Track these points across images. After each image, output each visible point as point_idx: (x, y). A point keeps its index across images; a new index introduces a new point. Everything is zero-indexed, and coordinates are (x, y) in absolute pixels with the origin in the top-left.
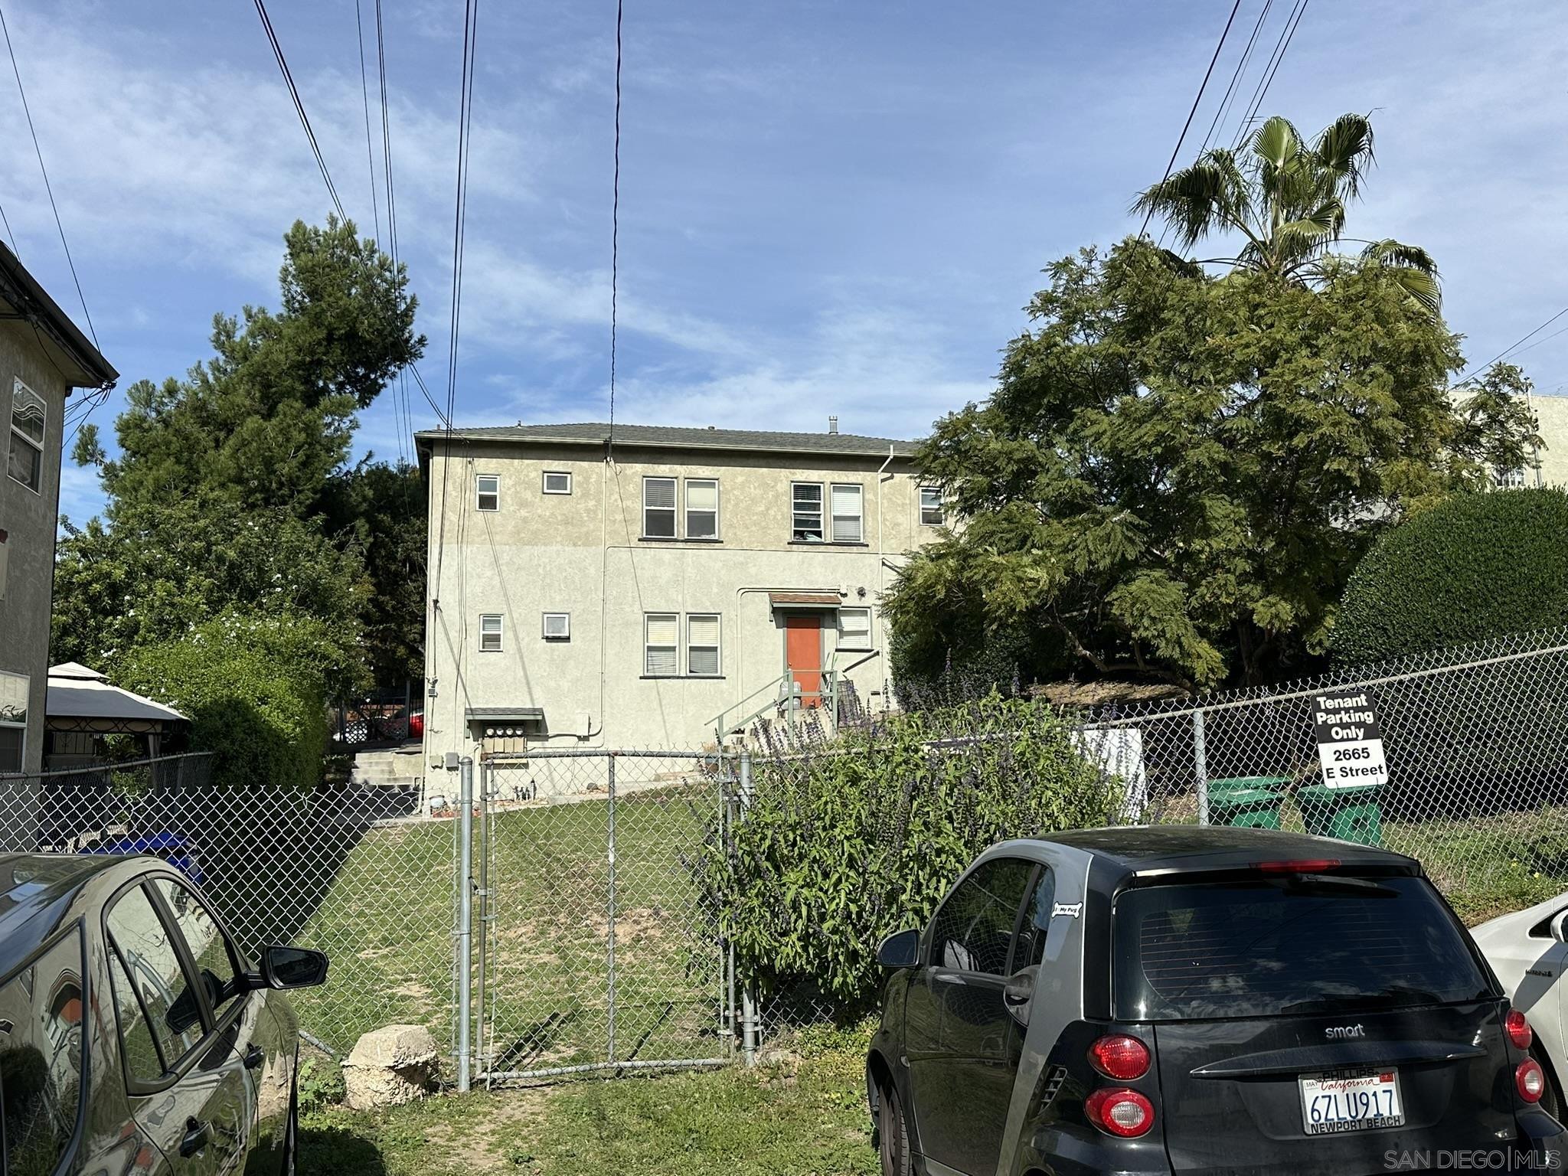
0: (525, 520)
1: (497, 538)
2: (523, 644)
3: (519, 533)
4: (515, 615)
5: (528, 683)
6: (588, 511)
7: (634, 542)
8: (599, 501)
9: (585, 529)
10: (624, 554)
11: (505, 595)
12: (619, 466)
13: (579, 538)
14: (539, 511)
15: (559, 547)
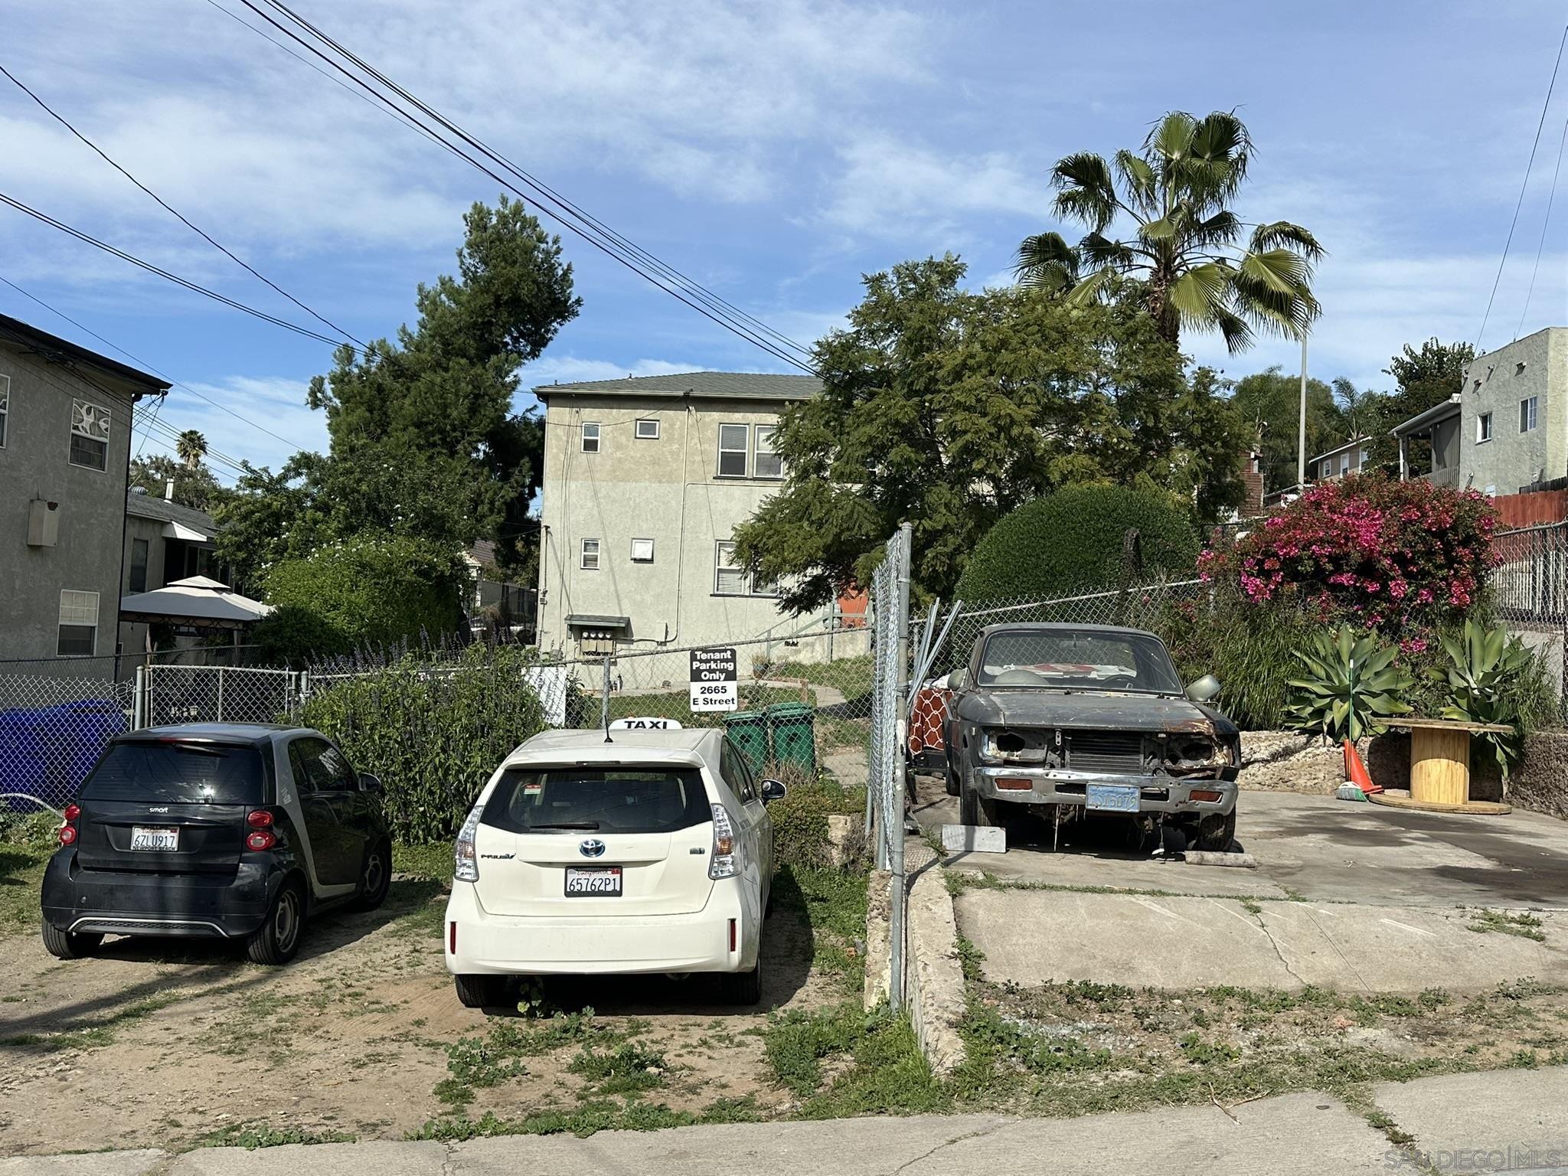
0: (620, 460)
1: (597, 475)
2: (616, 563)
3: (614, 471)
4: (609, 540)
5: (618, 596)
6: (671, 452)
7: (710, 480)
8: (681, 445)
9: (669, 469)
10: (701, 490)
11: (602, 523)
12: (699, 414)
13: (663, 476)
14: (632, 453)
15: (647, 483)
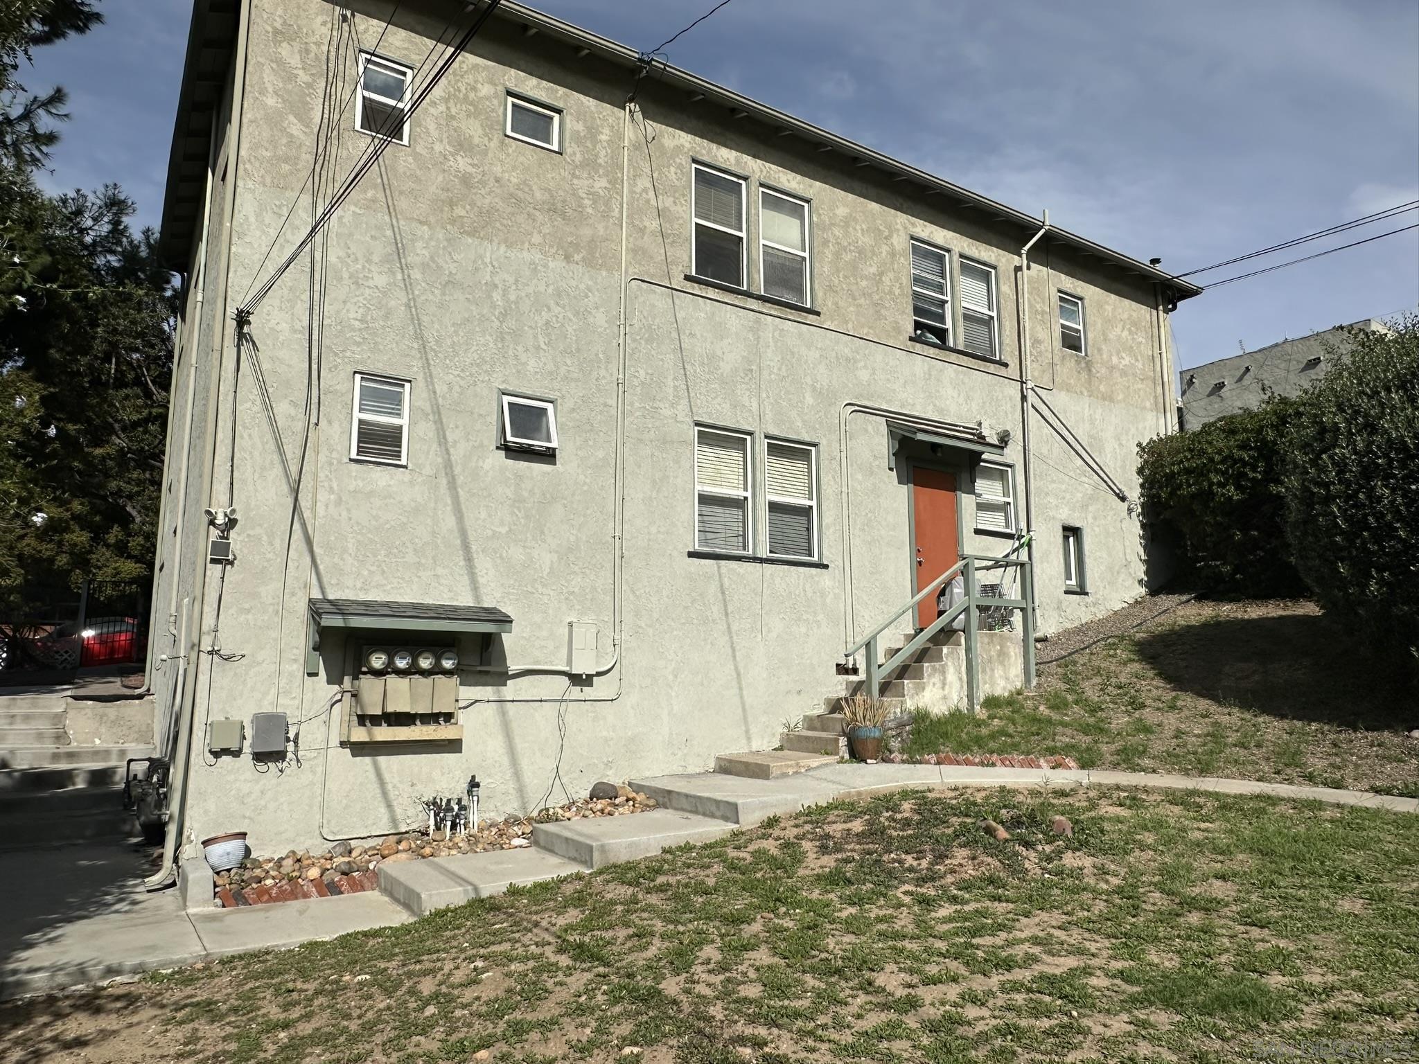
0: (466, 180)
1: (403, 203)
2: (457, 454)
3: (451, 204)
4: (440, 388)
5: (466, 546)
6: (594, 196)
7: (678, 281)
8: (615, 182)
9: (586, 232)
10: (659, 299)
11: (419, 337)
12: (652, 127)
13: (577, 247)
14: (497, 169)
15: (538, 257)
